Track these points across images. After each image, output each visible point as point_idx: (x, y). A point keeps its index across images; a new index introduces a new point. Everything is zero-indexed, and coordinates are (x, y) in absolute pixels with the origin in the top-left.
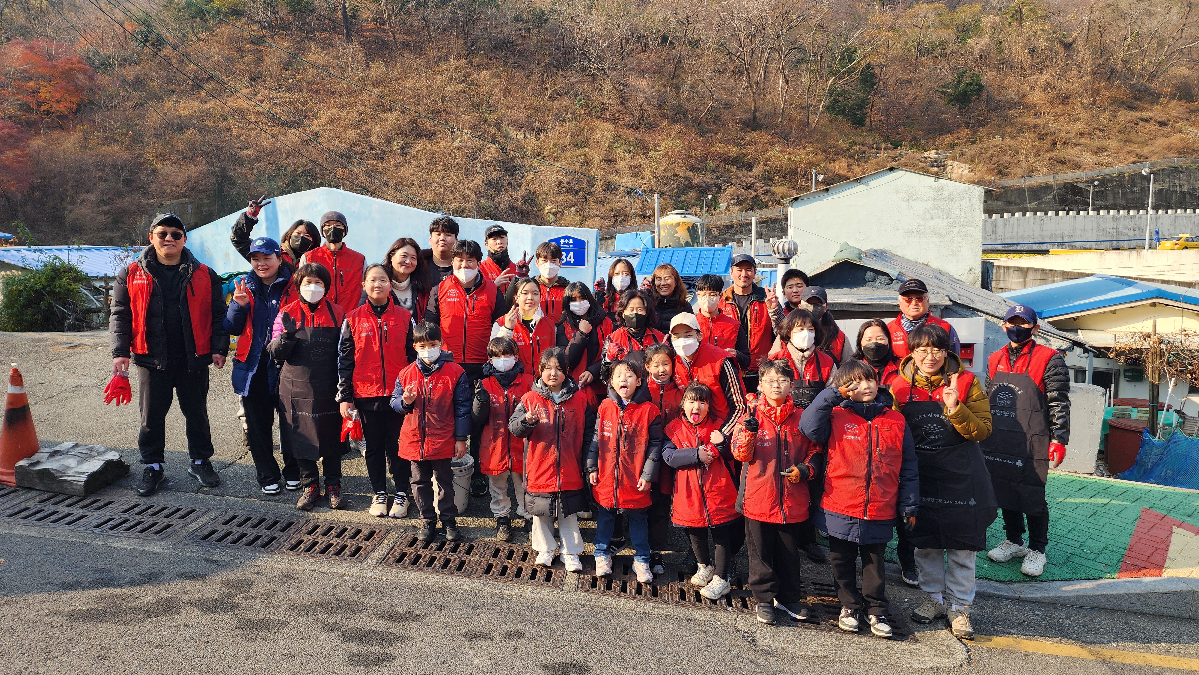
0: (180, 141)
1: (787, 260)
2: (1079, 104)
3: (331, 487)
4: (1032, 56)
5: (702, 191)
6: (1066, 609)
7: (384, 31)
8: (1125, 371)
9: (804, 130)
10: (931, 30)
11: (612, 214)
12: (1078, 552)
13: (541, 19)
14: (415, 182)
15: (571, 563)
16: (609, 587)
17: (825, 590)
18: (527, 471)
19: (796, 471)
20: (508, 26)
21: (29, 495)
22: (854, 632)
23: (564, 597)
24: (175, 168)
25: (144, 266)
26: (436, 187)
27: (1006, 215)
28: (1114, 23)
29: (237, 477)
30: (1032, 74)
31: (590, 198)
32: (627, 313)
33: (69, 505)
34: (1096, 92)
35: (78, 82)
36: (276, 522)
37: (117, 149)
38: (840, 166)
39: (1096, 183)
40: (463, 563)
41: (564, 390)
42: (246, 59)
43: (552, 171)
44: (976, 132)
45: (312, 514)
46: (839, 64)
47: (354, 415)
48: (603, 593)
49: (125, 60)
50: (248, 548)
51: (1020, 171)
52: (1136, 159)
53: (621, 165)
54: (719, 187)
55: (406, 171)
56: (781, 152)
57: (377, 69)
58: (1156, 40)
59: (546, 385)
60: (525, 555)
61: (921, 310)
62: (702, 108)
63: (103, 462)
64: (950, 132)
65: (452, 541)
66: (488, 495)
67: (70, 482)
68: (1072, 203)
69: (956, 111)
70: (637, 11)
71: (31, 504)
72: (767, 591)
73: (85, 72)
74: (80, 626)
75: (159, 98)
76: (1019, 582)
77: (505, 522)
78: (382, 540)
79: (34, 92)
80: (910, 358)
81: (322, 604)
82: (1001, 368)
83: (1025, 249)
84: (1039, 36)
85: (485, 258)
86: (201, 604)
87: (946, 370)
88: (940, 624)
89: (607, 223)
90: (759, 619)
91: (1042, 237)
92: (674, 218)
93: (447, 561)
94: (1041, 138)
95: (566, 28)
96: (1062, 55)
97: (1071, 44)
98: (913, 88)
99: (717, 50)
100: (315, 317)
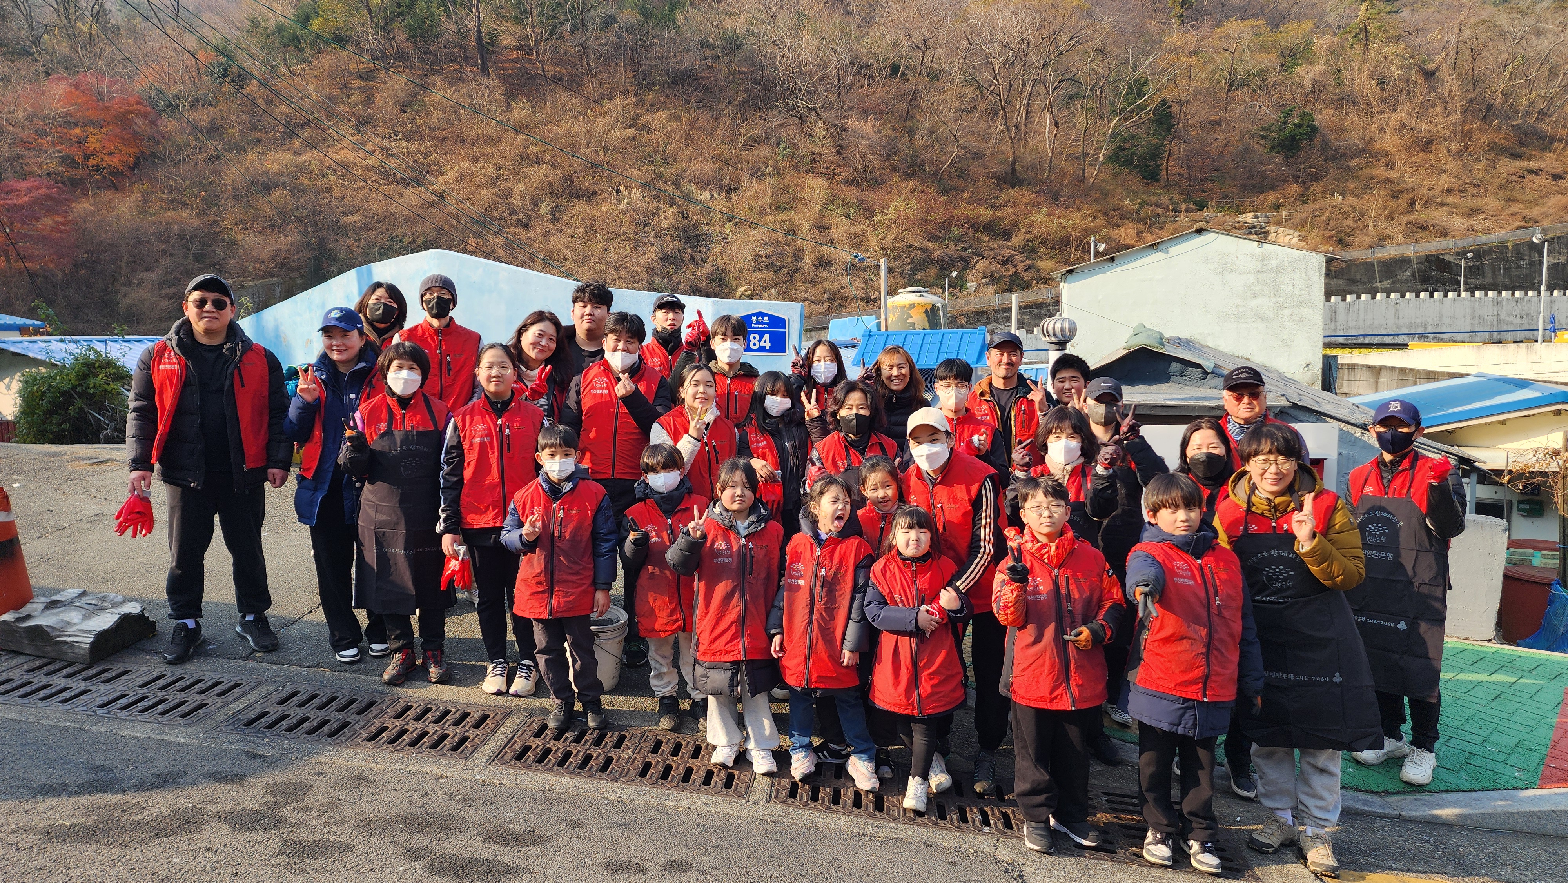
0: (265, 206)
1: (1061, 345)
2: (1445, 152)
3: (430, 653)
4: (1382, 89)
5: (945, 266)
6: (1467, 833)
7: (530, 61)
8: (1519, 502)
9: (1079, 186)
10: (1247, 56)
11: (826, 296)
12: (1480, 750)
13: (733, 44)
14: (569, 256)
15: (762, 763)
16: (814, 797)
17: (1121, 803)
18: (698, 631)
19: (1085, 632)
20: (691, 54)
21: (14, 662)
22: (1165, 867)
23: (751, 811)
24: (260, 239)
25: (174, 345)
26: (595, 263)
27: (1349, 298)
28: (1490, 44)
29: (304, 638)
30: (1382, 112)
31: (797, 276)
32: (843, 413)
33: (67, 676)
34: (1467, 135)
35: (137, 128)
36: (352, 702)
37: (185, 215)
38: (1126, 233)
39: (1470, 255)
40: (609, 761)
41: (753, 518)
42: (353, 99)
43: (747, 242)
44: (1307, 189)
45: (402, 691)
46: (1124, 100)
47: (461, 552)
48: (806, 805)
49: (197, 100)
50: (309, 738)
51: (1367, 240)
52: (1523, 224)
53: (837, 233)
54: (966, 261)
55: (557, 242)
56: (1049, 215)
57: (520, 111)
58: (1546, 67)
59: (727, 510)
60: (698, 749)
61: (1257, 410)
62: (943, 158)
63: (117, 617)
64: (1273, 188)
65: (595, 729)
66: (647, 664)
67: (71, 644)
68: (1437, 282)
69: (1281, 161)
70: (858, 34)
71: (15, 674)
72: (1040, 805)
73: (145, 115)
74: (58, 849)
75: (240, 149)
76: (1398, 793)
77: (669, 705)
78: (497, 726)
79: (81, 142)
80: (1245, 473)
81: (405, 820)
82: (1369, 489)
83: (1375, 342)
84: (1391, 62)
85: (649, 339)
86: (233, 818)
87: (1296, 488)
88: (1289, 855)
89: (817, 308)
90: (1029, 844)
91: (1399, 328)
92: (906, 297)
93: (588, 758)
94: (1395, 196)
95: (765, 56)
96: (1421, 88)
97: (1433, 73)
98: (1224, 131)
99: (965, 83)
100: (407, 416)
